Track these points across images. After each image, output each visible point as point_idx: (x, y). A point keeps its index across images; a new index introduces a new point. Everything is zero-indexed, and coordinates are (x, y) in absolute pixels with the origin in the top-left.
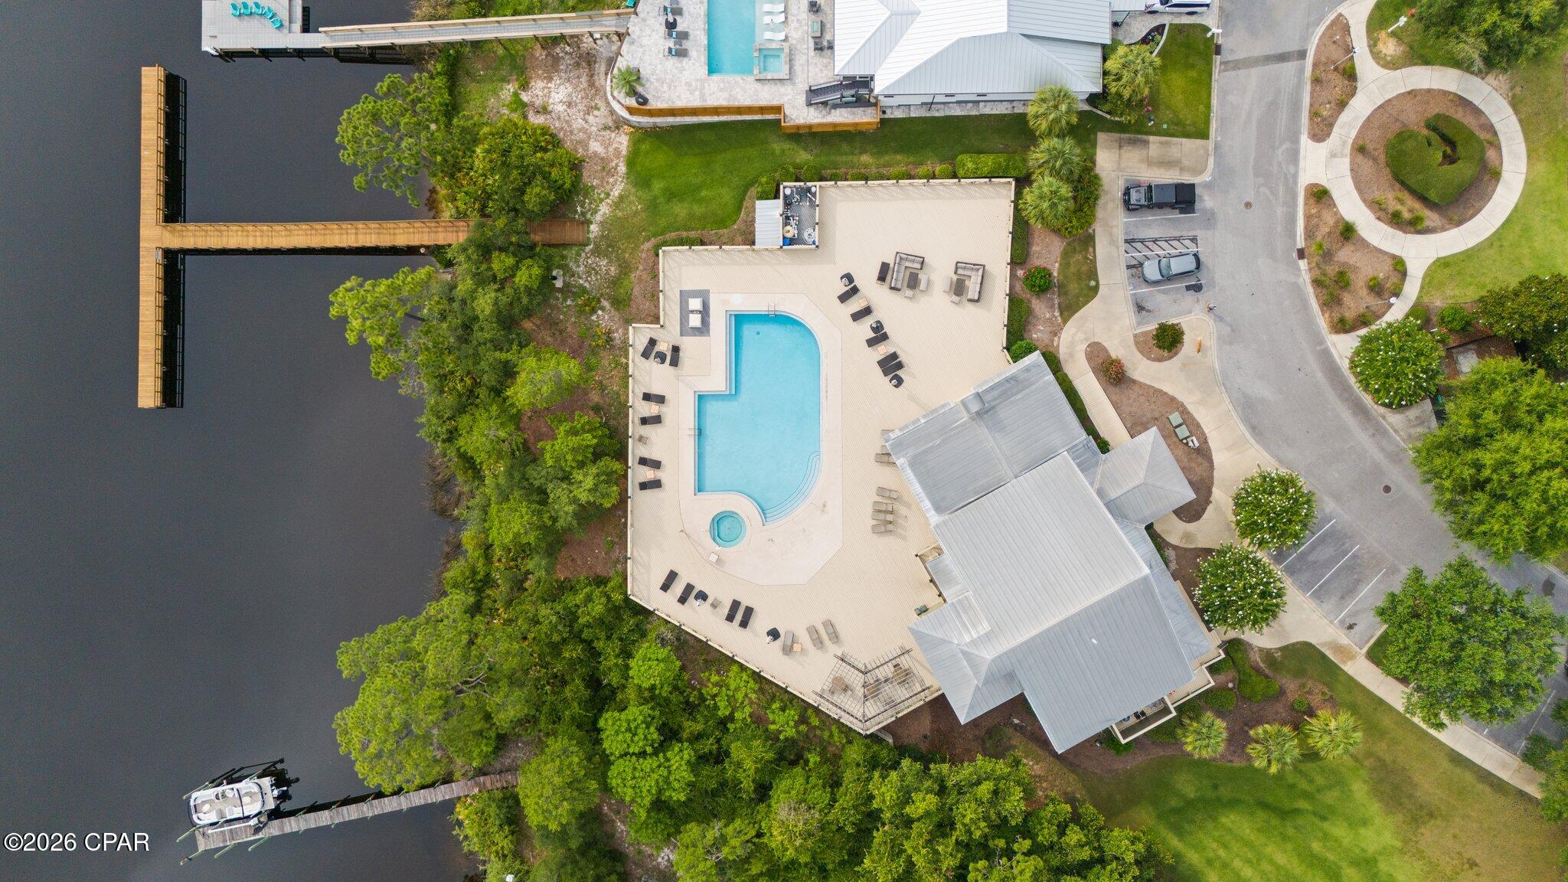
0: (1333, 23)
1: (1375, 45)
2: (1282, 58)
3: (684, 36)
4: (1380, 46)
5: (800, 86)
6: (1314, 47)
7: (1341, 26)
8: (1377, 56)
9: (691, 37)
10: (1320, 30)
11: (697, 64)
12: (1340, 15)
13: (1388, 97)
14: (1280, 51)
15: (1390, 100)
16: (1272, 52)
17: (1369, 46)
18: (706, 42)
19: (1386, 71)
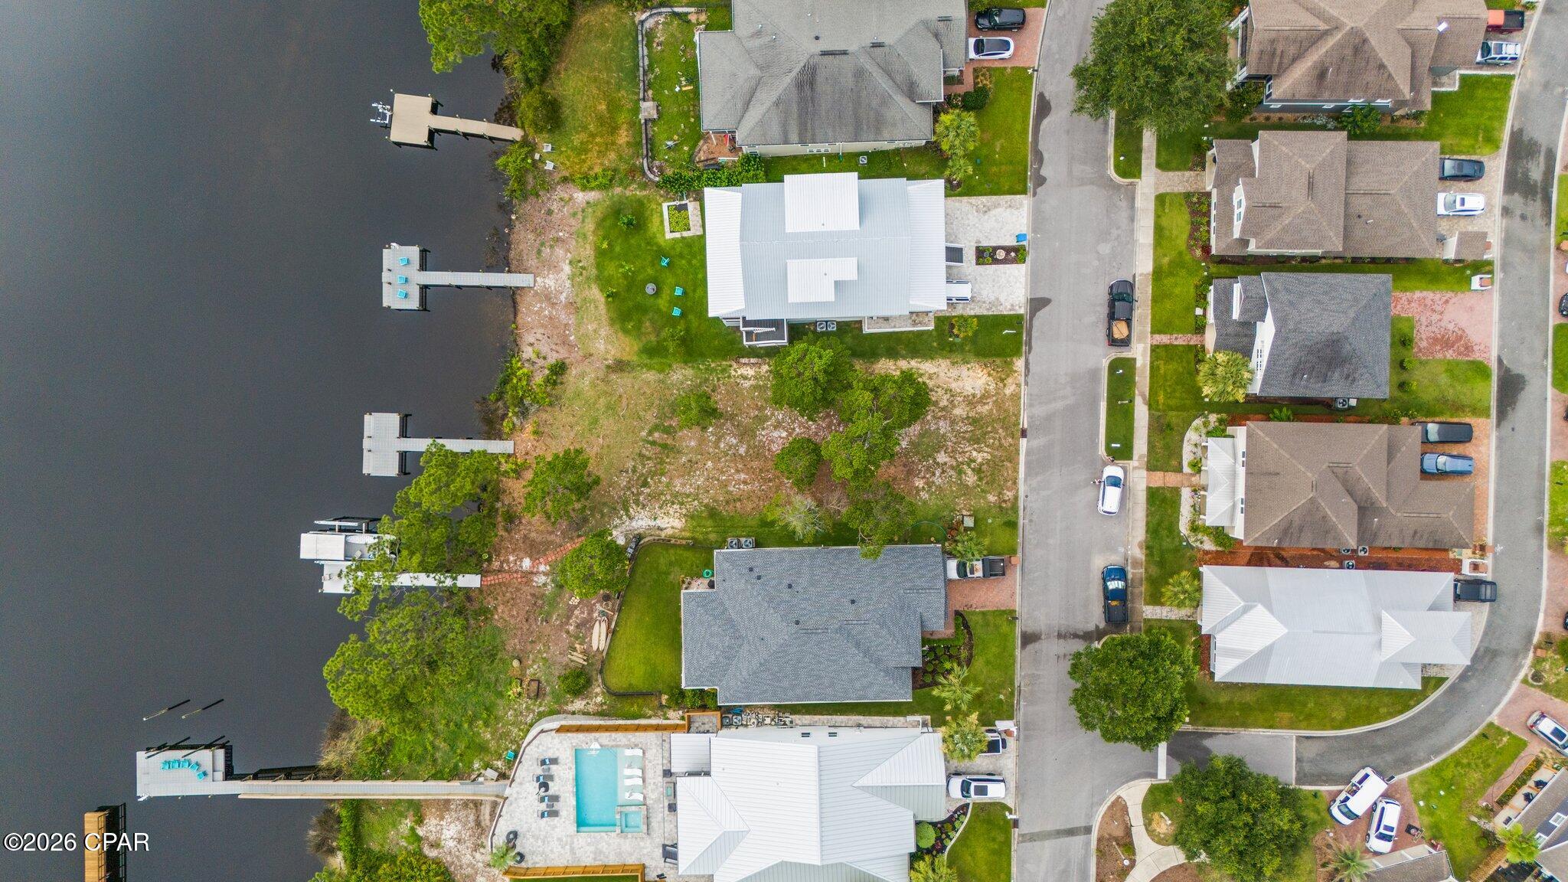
0: (1113, 804)
1: (1150, 824)
2: (1071, 832)
3: (555, 798)
4: (1154, 825)
5: (658, 840)
6: (1098, 824)
7: (1119, 809)
8: (1151, 833)
9: (561, 799)
10: (1103, 809)
11: (567, 822)
12: (1119, 797)
13: (1163, 869)
14: (1069, 826)
15: (1164, 872)
16: (1062, 828)
17: (1145, 825)
18: (575, 803)
19: (1161, 847)
